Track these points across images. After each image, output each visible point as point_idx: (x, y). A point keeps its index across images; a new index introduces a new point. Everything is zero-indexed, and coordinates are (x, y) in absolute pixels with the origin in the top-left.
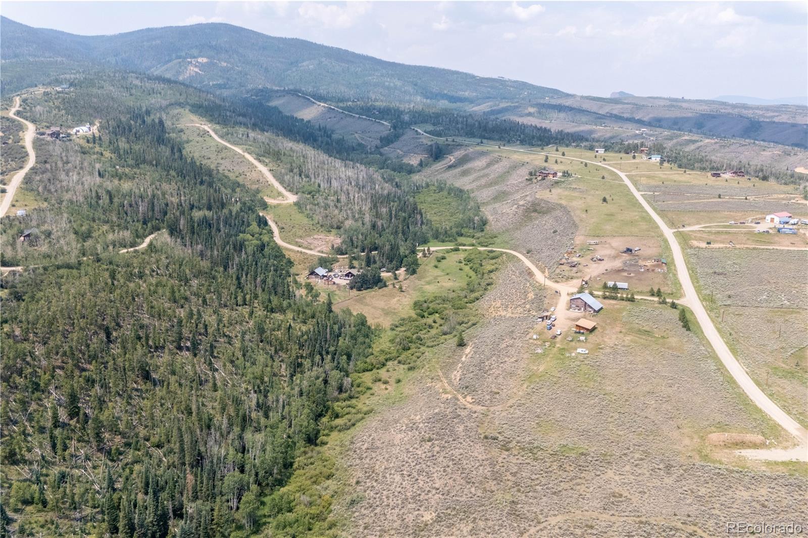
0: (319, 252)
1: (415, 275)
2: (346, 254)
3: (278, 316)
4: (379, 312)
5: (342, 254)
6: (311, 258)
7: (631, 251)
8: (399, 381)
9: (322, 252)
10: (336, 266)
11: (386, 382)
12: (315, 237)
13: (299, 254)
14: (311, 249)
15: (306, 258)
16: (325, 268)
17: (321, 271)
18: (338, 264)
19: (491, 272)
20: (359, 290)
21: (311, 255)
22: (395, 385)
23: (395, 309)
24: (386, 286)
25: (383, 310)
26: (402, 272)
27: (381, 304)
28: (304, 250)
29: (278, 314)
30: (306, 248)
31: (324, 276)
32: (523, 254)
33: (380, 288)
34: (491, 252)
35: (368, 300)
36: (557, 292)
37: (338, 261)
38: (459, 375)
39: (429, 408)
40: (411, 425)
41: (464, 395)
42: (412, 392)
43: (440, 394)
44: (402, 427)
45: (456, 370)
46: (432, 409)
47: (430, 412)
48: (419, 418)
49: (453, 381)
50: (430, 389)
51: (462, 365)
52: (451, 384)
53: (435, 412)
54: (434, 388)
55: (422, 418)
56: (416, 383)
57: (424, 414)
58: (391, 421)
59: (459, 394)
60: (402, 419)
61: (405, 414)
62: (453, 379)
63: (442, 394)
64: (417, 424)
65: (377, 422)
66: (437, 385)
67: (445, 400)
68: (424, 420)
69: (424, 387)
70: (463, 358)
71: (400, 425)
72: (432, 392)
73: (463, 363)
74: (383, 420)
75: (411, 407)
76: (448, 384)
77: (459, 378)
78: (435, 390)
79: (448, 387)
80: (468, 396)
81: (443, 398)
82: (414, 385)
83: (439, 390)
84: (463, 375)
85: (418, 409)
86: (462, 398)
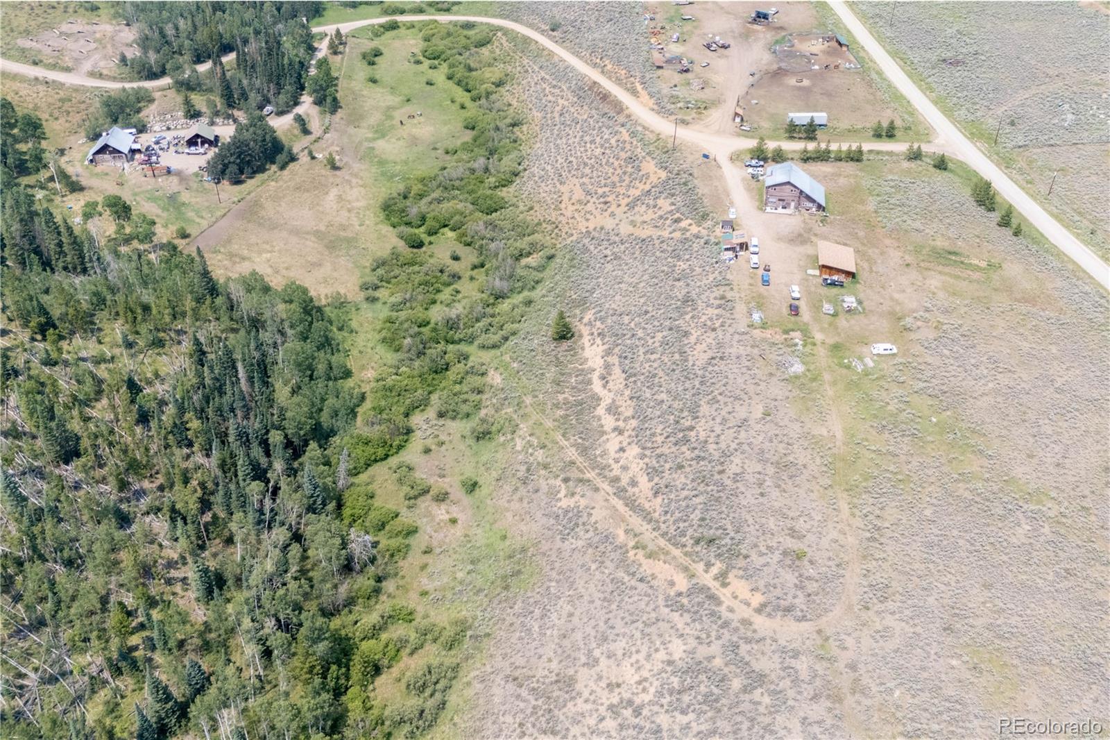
0: (92, 74)
1: (340, 113)
2: (163, 73)
3: (81, 346)
4: (311, 244)
5: (153, 76)
6: (79, 97)
7: (765, 17)
8: (472, 487)
9: (101, 76)
10: (149, 113)
11: (442, 498)
12: (65, 27)
13: (42, 88)
14: (68, 70)
15: (66, 100)
16: (128, 126)
17: (122, 138)
18: (153, 108)
19: (499, 84)
20: (238, 182)
21: (77, 89)
22: (467, 500)
23: (344, 228)
24: (293, 159)
25: (318, 234)
26: (306, 105)
27: (303, 217)
28: (52, 75)
29: (78, 341)
30: (54, 67)
31: (133, 152)
32: (543, 32)
33: (282, 168)
34: (468, 26)
35: (269, 209)
36: (706, 156)
37: (151, 101)
38: (636, 467)
39: (635, 625)
40: (628, 713)
41: (715, 570)
42: (532, 529)
43: (627, 552)
44: (602, 719)
45: (604, 433)
46: (654, 637)
47: (657, 650)
48: (639, 683)
49: (631, 490)
50: (581, 521)
51: (617, 420)
52: (632, 504)
53: (676, 656)
54: (593, 519)
55: (646, 680)
56: (523, 491)
57: (643, 662)
58: (547, 681)
59: (694, 561)
60: (576, 672)
61: (569, 646)
62: (625, 481)
63: (636, 555)
64: (645, 712)
65: (503, 683)
66: (593, 508)
67: (672, 594)
68: (660, 694)
69: (555, 509)
70: (597, 386)
71: (589, 706)
72: (591, 534)
73: (613, 410)
74: (517, 674)
75: (569, 608)
76: (627, 505)
77: (643, 480)
78: (599, 527)
79: (636, 521)
80: (731, 575)
81: (654, 577)
82: (521, 500)
83: (611, 530)
84: (652, 472)
85: (602, 624)
86: (717, 584)
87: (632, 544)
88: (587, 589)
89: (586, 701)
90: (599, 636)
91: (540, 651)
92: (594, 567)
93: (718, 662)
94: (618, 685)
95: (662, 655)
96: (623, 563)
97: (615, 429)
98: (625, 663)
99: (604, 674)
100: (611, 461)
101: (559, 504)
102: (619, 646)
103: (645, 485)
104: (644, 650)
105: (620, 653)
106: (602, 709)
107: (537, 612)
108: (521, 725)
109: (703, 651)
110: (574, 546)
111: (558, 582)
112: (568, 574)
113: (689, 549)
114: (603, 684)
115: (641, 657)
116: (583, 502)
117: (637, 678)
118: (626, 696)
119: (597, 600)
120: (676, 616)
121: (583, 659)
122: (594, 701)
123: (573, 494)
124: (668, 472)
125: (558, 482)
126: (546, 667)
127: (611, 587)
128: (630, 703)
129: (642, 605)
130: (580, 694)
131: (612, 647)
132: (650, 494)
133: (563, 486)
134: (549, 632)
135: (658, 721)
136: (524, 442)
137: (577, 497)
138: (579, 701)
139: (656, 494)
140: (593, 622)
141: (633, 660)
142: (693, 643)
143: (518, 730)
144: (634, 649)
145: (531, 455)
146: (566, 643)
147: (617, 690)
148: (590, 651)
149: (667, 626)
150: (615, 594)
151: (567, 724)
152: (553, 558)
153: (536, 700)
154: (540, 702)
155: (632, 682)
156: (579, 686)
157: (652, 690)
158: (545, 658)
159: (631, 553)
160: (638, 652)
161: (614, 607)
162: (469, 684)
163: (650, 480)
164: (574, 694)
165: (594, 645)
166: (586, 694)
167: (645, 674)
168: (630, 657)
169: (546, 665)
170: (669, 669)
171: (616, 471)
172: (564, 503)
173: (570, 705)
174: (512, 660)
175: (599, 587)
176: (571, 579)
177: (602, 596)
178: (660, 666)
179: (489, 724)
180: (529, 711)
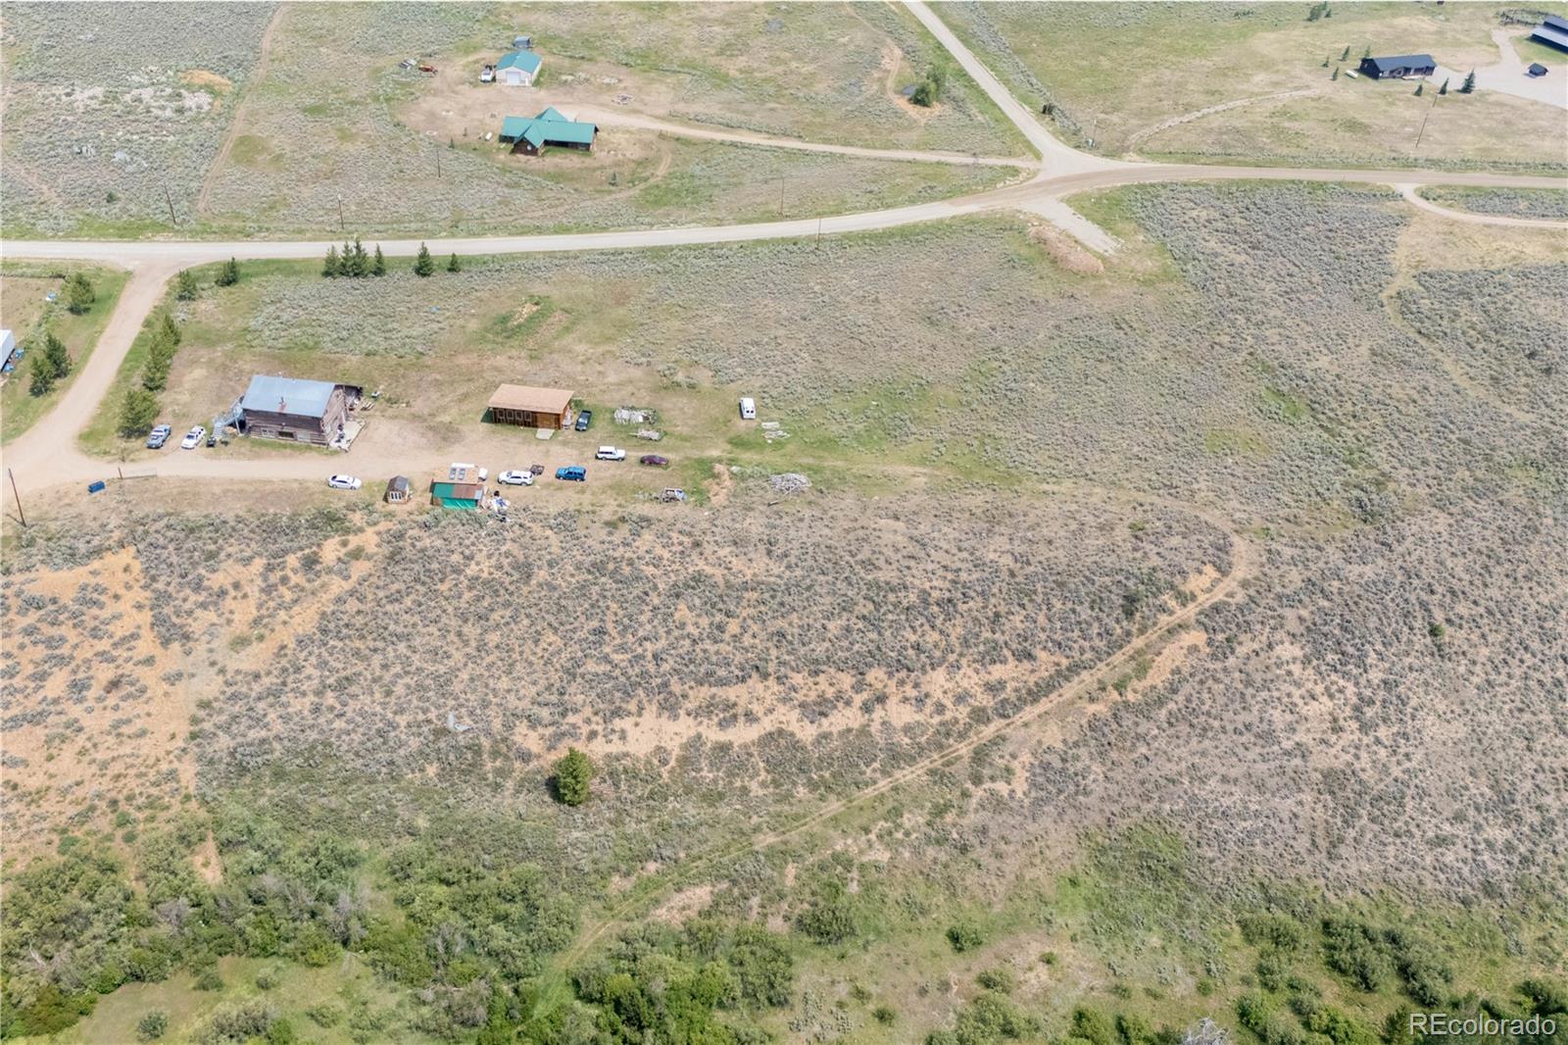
38: (970, 679)
39: (1248, 698)
40: (1369, 712)
41: (1172, 603)
42: (1059, 839)
43: (1126, 704)
44: (1378, 741)
45: (864, 731)
46: (1269, 676)
47: (1289, 673)
48: (1331, 697)
49: (1009, 692)
50: (1057, 764)
51: (848, 703)
52: (1034, 695)
53: (1299, 653)
54: (1059, 746)
55: (1327, 689)
56: (981, 853)
57: (1303, 691)
58: (1332, 805)
59: (1155, 624)
60: (1316, 770)
61: (1277, 779)
62: (986, 701)
63: (1135, 691)
64: (1368, 693)
65: (1340, 862)
66: (1040, 742)
67: (1208, 650)
68: (1345, 675)
69: (1027, 802)
70: (742, 735)
71: (1364, 755)
72: (1083, 752)
73: (819, 709)
74: (1323, 844)
75: (1213, 783)
76: (1035, 701)
77: (998, 672)
78: (1075, 738)
79: (1070, 690)
80: (1182, 588)
81: (1177, 671)
82: (999, 856)
83: (1084, 722)
84: (992, 655)
85: (1243, 739)
86: (1191, 606)
87: (1115, 695)
88: (1180, 758)
89: (1357, 757)
90: (1261, 742)
91: (1285, 816)
92: (1143, 750)
93: (1304, 613)
94: (1335, 720)
95: (1296, 669)
96: (1144, 710)
97: (867, 708)
98: (1304, 712)
99: (1318, 736)
100: (936, 720)
101: (1019, 794)
102: (1279, 717)
103: (1007, 671)
104: (1286, 688)
105: (1288, 717)
106: (1366, 740)
107: (1218, 825)
108: (1397, 835)
109: (1293, 625)
110: (1101, 777)
111: (1161, 800)
112: (1150, 786)
113: (1134, 629)
114: (1333, 738)
115: (1296, 693)
116: (1026, 757)
117: (1325, 699)
118: (1348, 712)
119: (1203, 746)
120: (1241, 651)
121: (1298, 761)
122: (1356, 748)
123: (1008, 770)
124: (997, 636)
125: (978, 793)
126: (1312, 809)
127: (1184, 728)
128: (1356, 708)
129: (1219, 688)
130: (1349, 764)
131: (1279, 725)
132: (1027, 665)
133: (988, 785)
134: (1253, 807)
135: (1376, 681)
136: (877, 845)
137: (1015, 765)
138: (1357, 766)
139: (1030, 656)
140: (1240, 751)
141: (1300, 702)
142: (1280, 635)
143: (1405, 839)
144: (1285, 700)
145: (907, 834)
146: (1271, 783)
147: (1341, 722)
148: (1287, 753)
149: (1254, 659)
150: (1195, 721)
151: (1389, 780)
152: (1116, 809)
153: (1360, 817)
154: (1364, 813)
155: (1331, 704)
156: (1339, 765)
157: (1342, 682)
158: (1297, 809)
159: (1130, 697)
160: (1289, 695)
161: (1216, 724)
162: (1351, 905)
163: (1004, 662)
164: (1349, 772)
165: (1276, 748)
166: (1349, 758)
167: (1319, 689)
168: (1296, 705)
169: (1307, 807)
170: (1315, 662)
171: (963, 713)
172: (1020, 785)
173: (1364, 776)
174: (1303, 851)
175: (1181, 742)
176: (1162, 782)
177: (1195, 740)
178: (1310, 671)
179: (1402, 875)
180: (1377, 828)
